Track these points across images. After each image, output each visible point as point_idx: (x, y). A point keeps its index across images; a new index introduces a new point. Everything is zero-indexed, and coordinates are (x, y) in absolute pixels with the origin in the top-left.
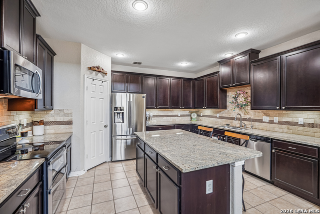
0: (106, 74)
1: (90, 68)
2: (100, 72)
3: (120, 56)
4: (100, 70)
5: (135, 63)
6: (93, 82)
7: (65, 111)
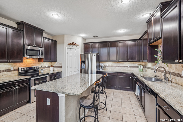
0: (78, 45)
1: (69, 44)
2: (74, 45)
3: (83, 35)
4: (74, 44)
5: (94, 37)
6: (71, 50)
7: (60, 63)
